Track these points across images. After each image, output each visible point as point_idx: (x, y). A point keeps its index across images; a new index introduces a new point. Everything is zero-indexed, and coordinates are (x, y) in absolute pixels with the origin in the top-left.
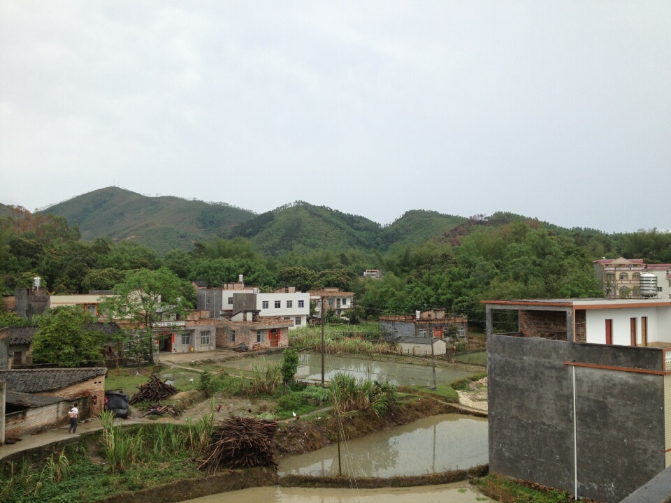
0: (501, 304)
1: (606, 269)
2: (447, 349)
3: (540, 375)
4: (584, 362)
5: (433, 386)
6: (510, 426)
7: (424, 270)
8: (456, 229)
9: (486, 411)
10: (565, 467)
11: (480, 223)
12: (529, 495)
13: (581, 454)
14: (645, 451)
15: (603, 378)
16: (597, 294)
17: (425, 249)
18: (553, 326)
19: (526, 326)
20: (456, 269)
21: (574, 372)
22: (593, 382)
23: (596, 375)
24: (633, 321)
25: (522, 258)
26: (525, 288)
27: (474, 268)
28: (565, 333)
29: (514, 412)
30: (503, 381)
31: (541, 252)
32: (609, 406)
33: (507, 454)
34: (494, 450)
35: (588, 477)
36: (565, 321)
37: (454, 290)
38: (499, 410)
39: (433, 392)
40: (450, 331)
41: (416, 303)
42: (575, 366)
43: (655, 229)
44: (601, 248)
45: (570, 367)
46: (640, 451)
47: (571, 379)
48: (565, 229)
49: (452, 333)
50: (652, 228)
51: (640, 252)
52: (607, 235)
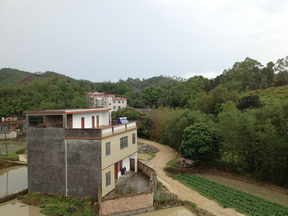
0: (34, 113)
1: (90, 96)
2: (17, 135)
3: (51, 144)
4: (70, 137)
5: (6, 154)
6: (38, 169)
7: (8, 98)
8: (27, 78)
9: (26, 162)
10: (62, 184)
11: (39, 76)
12: (46, 199)
13: (69, 177)
14: (94, 171)
15: (78, 143)
16: (86, 106)
17: (8, 87)
18: (58, 122)
19: (46, 123)
20: (25, 97)
21: (66, 141)
22: (74, 145)
23: (75, 142)
24: (93, 117)
25: (55, 92)
26: (56, 105)
27: (33, 96)
28: (62, 125)
29: (39, 163)
30: (35, 149)
31: (64, 89)
32: (80, 155)
33: (36, 182)
34: (30, 182)
35: (72, 186)
36: (62, 119)
37: (23, 107)
38: (33, 163)
39: (6, 157)
40: (19, 126)
41: (3, 114)
42: (66, 139)
43: (110, 81)
44: (90, 88)
45: (64, 140)
46: (92, 172)
47: (65, 145)
48: (76, 80)
49: (20, 127)
50: (109, 81)
51: (105, 90)
52: (93, 83)
